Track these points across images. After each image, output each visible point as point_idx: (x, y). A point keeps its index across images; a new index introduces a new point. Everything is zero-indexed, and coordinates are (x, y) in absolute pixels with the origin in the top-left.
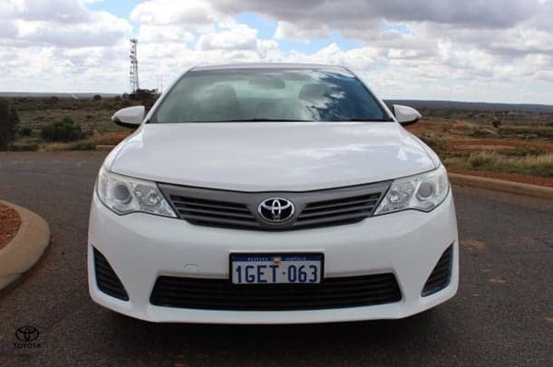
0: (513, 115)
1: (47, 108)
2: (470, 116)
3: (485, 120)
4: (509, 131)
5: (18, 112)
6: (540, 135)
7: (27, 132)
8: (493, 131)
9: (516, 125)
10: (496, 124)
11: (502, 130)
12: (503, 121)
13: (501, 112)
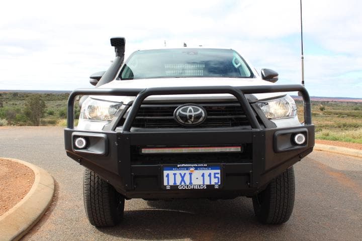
0: (332, 104)
1: (63, 99)
3: (315, 107)
4: (330, 113)
5: (45, 102)
6: (349, 115)
7: (51, 113)
8: (321, 113)
9: (334, 109)
10: (322, 109)
11: (325, 112)
12: (326, 107)
13: (324, 102)
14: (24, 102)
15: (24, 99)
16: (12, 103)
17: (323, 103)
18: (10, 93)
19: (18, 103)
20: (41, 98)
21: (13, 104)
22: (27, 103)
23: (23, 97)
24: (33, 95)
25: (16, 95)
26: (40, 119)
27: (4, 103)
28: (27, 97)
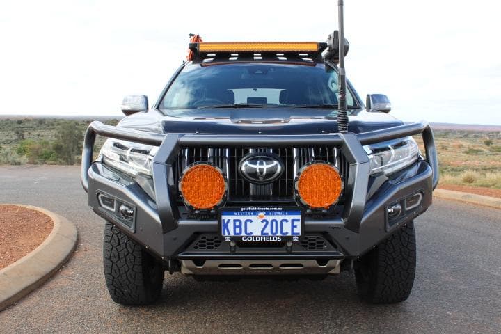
2: (466, 136)
3: (478, 140)
4: (499, 150)
8: (486, 150)
10: (488, 143)
11: (493, 148)
12: (494, 141)
13: (493, 132)
14: (54, 132)
15: (53, 129)
16: (37, 133)
17: (489, 134)
18: (35, 120)
19: (45, 133)
20: (77, 127)
21: (39, 135)
22: (57, 134)
23: (53, 125)
24: (66, 123)
25: (42, 123)
26: (76, 157)
27: (26, 133)
28: (59, 124)
